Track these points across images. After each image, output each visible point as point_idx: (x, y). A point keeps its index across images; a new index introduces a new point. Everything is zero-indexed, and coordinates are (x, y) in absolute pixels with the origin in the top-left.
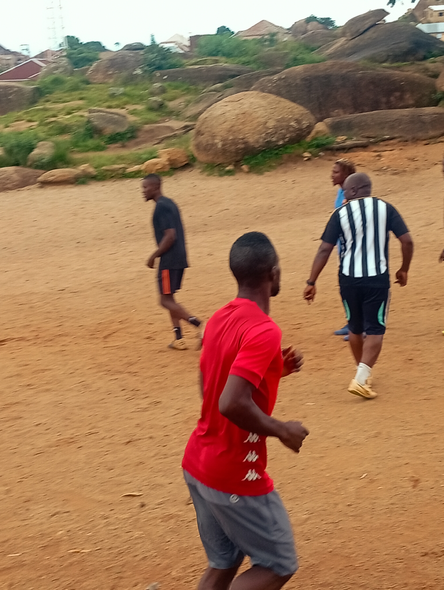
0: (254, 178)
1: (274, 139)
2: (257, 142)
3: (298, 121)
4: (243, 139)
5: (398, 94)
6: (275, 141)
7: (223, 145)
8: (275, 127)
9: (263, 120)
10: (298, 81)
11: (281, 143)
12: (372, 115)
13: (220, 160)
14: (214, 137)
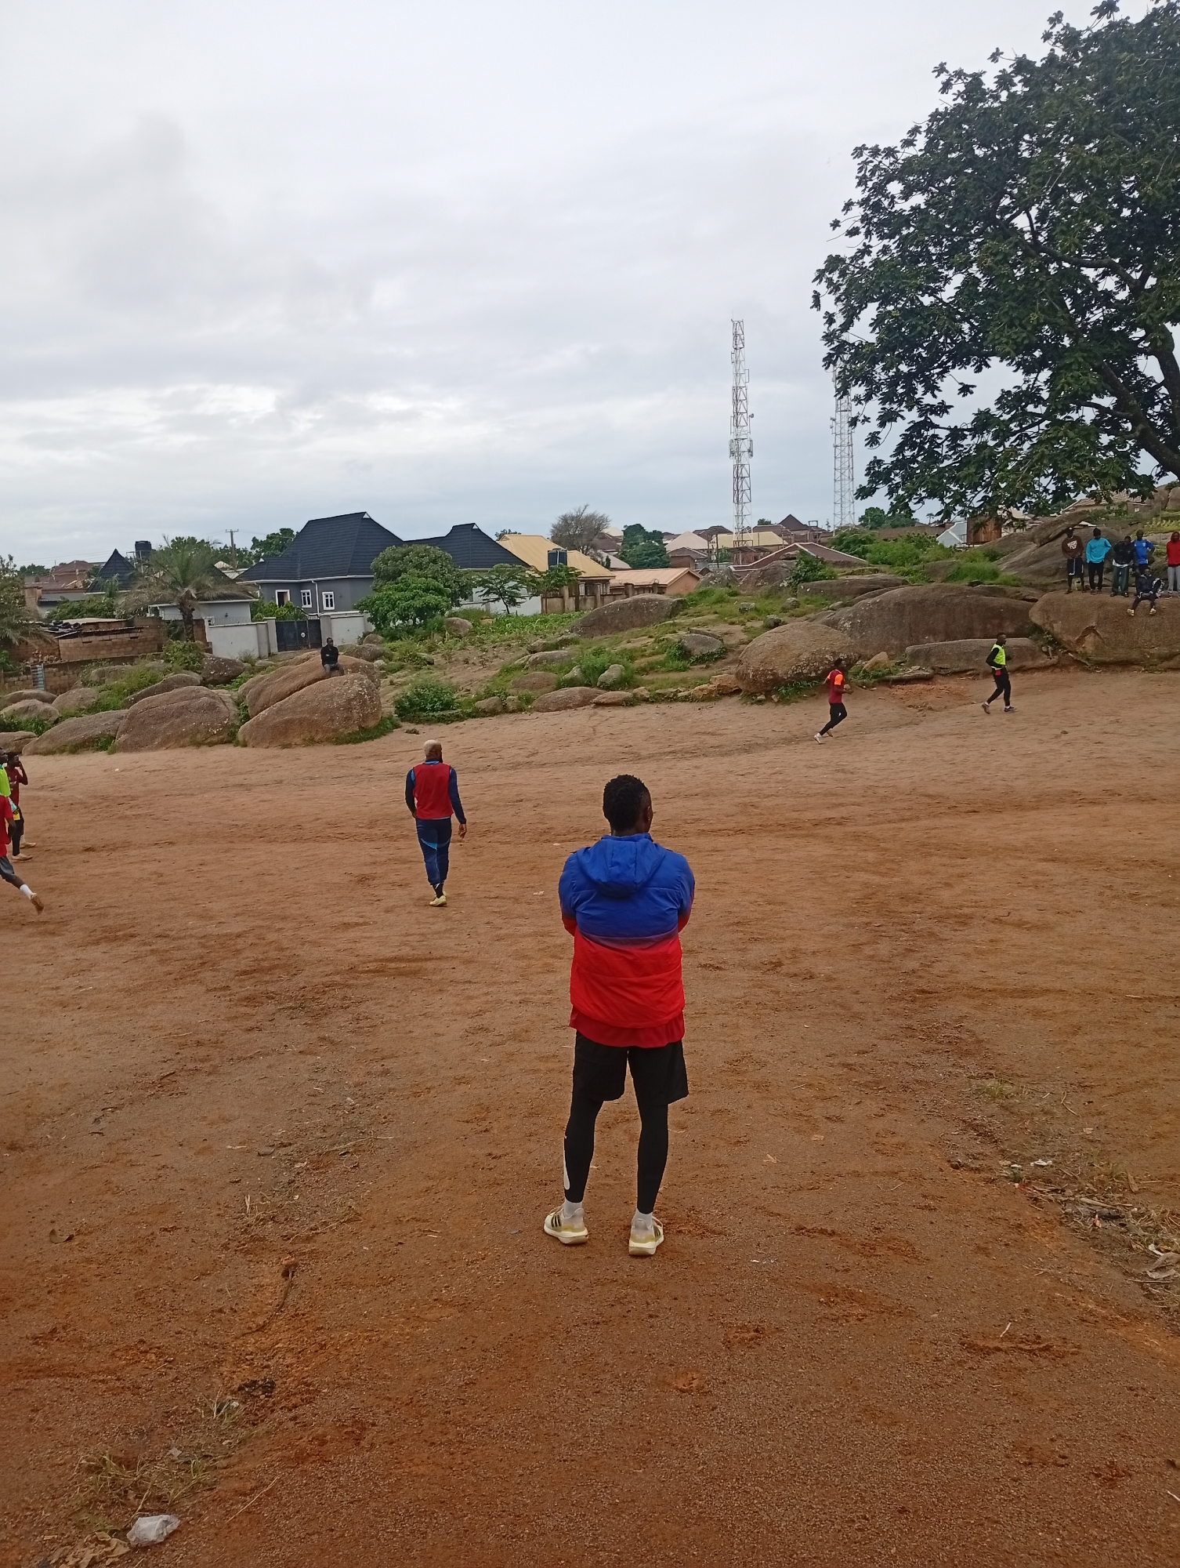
0: (783, 709)
1: (804, 671)
2: (786, 674)
3: (834, 654)
4: (772, 670)
5: (996, 621)
6: (807, 673)
7: (753, 676)
8: (808, 660)
9: (797, 652)
10: (892, 605)
11: (813, 674)
12: (953, 644)
13: (753, 690)
14: (748, 667)
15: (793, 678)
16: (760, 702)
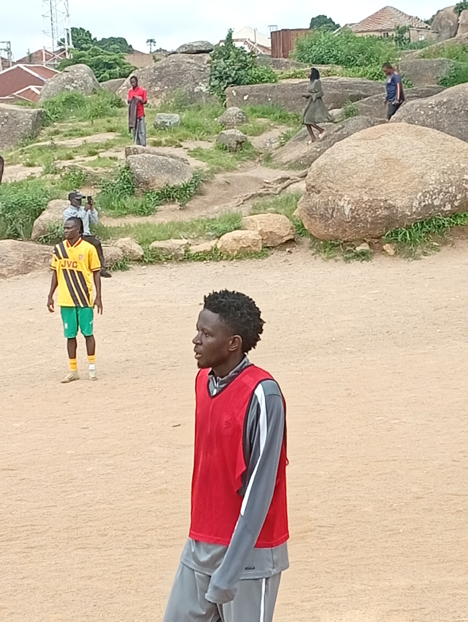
0: (402, 266)
2: (409, 206)
6: (440, 206)
9: (418, 171)
11: (448, 207)
15: (419, 214)
16: (363, 256)
